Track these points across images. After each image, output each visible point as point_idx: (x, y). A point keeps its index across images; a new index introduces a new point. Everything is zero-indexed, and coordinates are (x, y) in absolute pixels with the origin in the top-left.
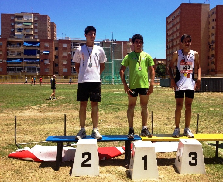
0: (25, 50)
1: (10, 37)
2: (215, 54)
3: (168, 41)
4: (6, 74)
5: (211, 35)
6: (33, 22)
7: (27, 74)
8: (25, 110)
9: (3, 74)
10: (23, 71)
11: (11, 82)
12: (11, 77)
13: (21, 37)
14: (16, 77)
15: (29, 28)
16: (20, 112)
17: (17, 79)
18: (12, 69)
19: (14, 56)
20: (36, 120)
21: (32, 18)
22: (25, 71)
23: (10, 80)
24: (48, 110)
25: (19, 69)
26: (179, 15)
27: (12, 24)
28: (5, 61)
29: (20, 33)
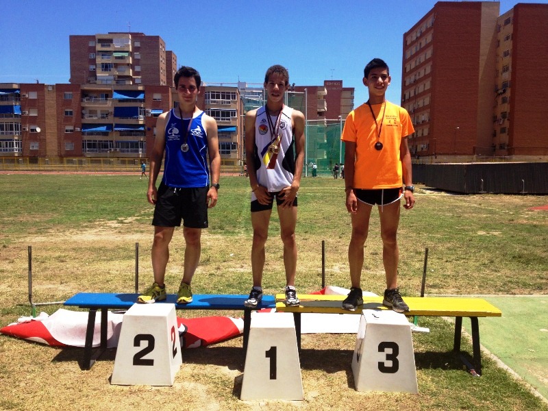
0: (116, 108)
1: (89, 82)
2: (508, 111)
3: (407, 84)
4: (82, 155)
5: (501, 71)
6: (131, 50)
7: (121, 154)
8: (92, 227)
9: (75, 156)
10: (112, 150)
11: (90, 171)
12: (91, 160)
13: (109, 82)
14: (99, 162)
15: (123, 64)
16: (78, 232)
17: (102, 165)
18: (92, 145)
19: (95, 119)
20: (101, 252)
21: (130, 43)
22: (118, 150)
23: (88, 167)
24: (136, 229)
25: (105, 146)
26: (431, 28)
27: (92, 56)
28: (78, 129)
29: (106, 74)
